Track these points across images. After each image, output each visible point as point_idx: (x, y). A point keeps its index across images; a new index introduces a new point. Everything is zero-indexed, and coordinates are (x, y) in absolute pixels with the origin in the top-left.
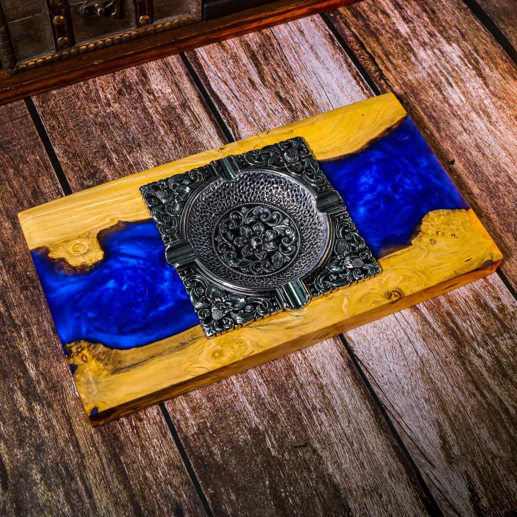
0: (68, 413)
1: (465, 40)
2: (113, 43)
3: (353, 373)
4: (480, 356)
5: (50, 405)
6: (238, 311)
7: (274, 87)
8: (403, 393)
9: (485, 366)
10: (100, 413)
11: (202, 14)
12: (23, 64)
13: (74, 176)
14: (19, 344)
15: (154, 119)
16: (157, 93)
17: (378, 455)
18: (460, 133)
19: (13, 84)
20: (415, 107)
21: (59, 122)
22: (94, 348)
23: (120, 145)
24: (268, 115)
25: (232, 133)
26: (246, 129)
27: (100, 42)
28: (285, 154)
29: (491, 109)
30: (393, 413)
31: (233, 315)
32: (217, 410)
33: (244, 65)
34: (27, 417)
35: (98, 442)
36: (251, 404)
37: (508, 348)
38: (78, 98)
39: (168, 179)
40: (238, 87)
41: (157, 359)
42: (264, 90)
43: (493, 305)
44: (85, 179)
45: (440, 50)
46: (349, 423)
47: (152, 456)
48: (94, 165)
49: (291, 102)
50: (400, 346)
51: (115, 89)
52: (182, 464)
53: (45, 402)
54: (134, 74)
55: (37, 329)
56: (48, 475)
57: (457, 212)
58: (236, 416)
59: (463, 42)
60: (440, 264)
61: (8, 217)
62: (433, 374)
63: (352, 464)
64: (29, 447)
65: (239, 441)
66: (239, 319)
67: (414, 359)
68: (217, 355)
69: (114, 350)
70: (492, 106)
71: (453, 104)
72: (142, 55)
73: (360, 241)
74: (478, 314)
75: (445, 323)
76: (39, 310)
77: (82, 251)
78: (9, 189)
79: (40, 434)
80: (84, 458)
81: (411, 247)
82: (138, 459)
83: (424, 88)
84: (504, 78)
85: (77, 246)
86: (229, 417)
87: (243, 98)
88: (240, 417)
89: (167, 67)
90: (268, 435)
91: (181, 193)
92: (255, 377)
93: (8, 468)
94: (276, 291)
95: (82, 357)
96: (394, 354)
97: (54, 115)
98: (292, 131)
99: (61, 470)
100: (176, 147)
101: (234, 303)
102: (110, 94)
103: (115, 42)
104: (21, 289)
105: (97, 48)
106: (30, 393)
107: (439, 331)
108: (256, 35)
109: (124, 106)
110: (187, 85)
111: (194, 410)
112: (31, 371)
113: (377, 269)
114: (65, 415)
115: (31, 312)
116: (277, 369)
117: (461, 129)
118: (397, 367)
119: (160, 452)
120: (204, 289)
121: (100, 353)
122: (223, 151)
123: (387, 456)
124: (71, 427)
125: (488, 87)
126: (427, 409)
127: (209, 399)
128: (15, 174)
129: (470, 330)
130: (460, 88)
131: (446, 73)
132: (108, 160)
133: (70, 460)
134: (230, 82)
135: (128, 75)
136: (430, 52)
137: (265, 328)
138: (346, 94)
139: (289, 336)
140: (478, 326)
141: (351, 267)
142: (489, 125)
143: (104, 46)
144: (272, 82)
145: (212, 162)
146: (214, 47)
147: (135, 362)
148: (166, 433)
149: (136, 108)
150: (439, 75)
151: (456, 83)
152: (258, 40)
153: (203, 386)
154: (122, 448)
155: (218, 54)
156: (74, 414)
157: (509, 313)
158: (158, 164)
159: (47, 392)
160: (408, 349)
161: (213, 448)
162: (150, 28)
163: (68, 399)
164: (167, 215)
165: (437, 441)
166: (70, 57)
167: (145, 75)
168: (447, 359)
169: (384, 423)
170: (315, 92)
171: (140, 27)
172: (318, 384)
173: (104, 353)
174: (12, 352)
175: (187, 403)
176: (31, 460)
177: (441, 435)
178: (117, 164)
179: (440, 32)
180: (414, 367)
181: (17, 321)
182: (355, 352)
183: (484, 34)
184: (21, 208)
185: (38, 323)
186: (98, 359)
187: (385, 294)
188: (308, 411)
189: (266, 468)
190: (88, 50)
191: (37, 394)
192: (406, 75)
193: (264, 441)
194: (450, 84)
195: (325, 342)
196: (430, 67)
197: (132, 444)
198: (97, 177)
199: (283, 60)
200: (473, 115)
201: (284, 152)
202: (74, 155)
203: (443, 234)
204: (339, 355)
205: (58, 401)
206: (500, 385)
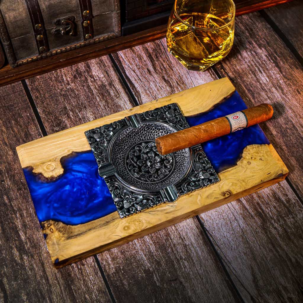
0: (42, 261)
1: (269, 46)
2: (71, 50)
3: (204, 238)
4: (275, 228)
5: (32, 256)
6: (138, 203)
7: (162, 74)
8: (232, 249)
9: (278, 234)
10: (60, 261)
11: (121, 33)
12: (20, 62)
13: (48, 125)
14: (16, 221)
15: (94, 92)
16: (96, 77)
17: (217, 285)
18: (266, 100)
19: (15, 73)
20: (240, 85)
21: (41, 94)
22: (57, 224)
23: (74, 107)
24: (158, 90)
25: (137, 100)
26: (145, 98)
27: (64, 49)
28: (167, 113)
29: (284, 86)
30: (226, 261)
31: (136, 205)
32: (127, 259)
33: (145, 61)
34: (19, 263)
35: (59, 278)
36: (145, 256)
37: (291, 223)
38: (51, 80)
39: (101, 127)
40: (141, 74)
41: (92, 231)
42: (155, 76)
43: (283, 199)
44: (54, 127)
45: (255, 52)
46: (201, 267)
47: (89, 286)
48: (60, 118)
49: (171, 82)
50: (231, 222)
51: (72, 75)
52: (106, 290)
53: (29, 254)
54: (83, 66)
55: (26, 213)
56: (31, 297)
57: (263, 146)
58: (137, 263)
59: (268, 47)
60: (253, 176)
61: (11, 148)
62: (249, 239)
63: (202, 291)
64: (20, 280)
65: (139, 277)
66: (139, 208)
67: (238, 230)
68: (126, 228)
69: (69, 226)
70: (284, 84)
71: (262, 83)
72: (87, 56)
73: (208, 163)
74: (275, 204)
75: (256, 209)
76: (27, 202)
77: (51, 169)
78: (12, 132)
79: (26, 273)
80: (51, 286)
81: (237, 166)
82: (82, 288)
83: (246, 74)
84: (291, 68)
85: (49, 166)
86: (133, 263)
87: (144, 80)
88: (139, 264)
89: (101, 62)
90: (155, 274)
91: (108, 135)
92: (148, 240)
93: (8, 292)
94: (160, 192)
95: (50, 230)
96: (227, 227)
97: (38, 90)
98: (171, 100)
99: (38, 294)
100: (106, 108)
101: (136, 198)
102: (69, 78)
103: (72, 49)
104: (17, 190)
105: (62, 52)
106: (21, 249)
107: (253, 213)
108: (152, 44)
109: (77, 85)
110: (112, 73)
111: (113, 259)
112: (22, 237)
113: (217, 179)
114: (40, 262)
115: (23, 203)
116: (160, 236)
117: (266, 97)
118: (228, 235)
119: (94, 283)
120: (120, 191)
121: (60, 227)
122: (132, 111)
123: (222, 286)
124: (44, 269)
125: (282, 73)
126: (245, 259)
127: (122, 253)
128: (15, 124)
129: (270, 213)
130: (266, 74)
131: (258, 65)
132: (68, 116)
133: (43, 288)
134: (137, 71)
135: (79, 67)
136: (249, 53)
137: (153, 213)
138: (202, 77)
139: (167, 218)
140: (274, 211)
141: (203, 177)
142: (282, 94)
143: (66, 51)
144: (160, 70)
145: (126, 117)
146: (128, 51)
147: (80, 233)
148: (97, 272)
149: (83, 86)
150: (254, 66)
151: (264, 71)
152: (153, 47)
153: (118, 246)
154: (72, 281)
155: (130, 55)
156: (46, 261)
157: (292, 204)
158: (96, 118)
159: (31, 249)
160: (235, 224)
161: (124, 281)
162: (92, 41)
163: (43, 253)
164: (100, 148)
165: (250, 277)
166: (47, 57)
167: (89, 67)
168: (257, 230)
169: (221, 267)
170: (184, 76)
171: (86, 40)
172: (183, 245)
173: (63, 227)
174: (12, 225)
175: (110, 255)
176: (21, 288)
177: (253, 274)
178: (73, 118)
179: (255, 42)
180: (238, 235)
181: (15, 208)
182: (205, 226)
183: (280, 42)
184: (18, 143)
185: (27, 209)
186: (59, 231)
187: (222, 193)
188: (178, 259)
189: (153, 293)
190: (57, 53)
191: (26, 250)
192: (236, 67)
193: (152, 277)
194: (261, 72)
195: (188, 220)
196: (249, 62)
197: (78, 278)
198: (61, 125)
199: (166, 58)
200: (274, 89)
201: (166, 112)
202: (49, 112)
203: (255, 159)
204: (196, 228)
205: (37, 254)
206: (287, 245)
